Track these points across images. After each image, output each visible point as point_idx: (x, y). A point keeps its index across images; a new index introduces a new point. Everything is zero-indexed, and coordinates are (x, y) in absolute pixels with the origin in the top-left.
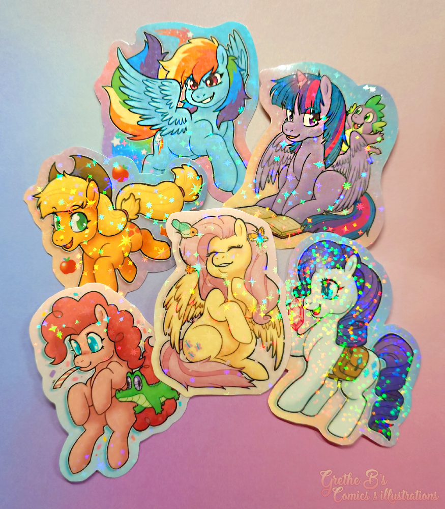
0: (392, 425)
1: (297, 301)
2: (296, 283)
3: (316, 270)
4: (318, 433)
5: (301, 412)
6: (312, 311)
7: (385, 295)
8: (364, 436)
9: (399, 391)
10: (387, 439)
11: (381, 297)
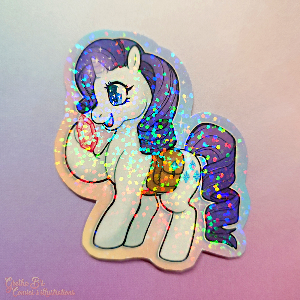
0: (234, 230)
1: (84, 117)
2: (76, 98)
3: (96, 76)
4: (149, 264)
5: (123, 244)
6: (103, 124)
7: (182, 83)
8: (204, 252)
9: (231, 187)
10: (233, 248)
11: (178, 85)
